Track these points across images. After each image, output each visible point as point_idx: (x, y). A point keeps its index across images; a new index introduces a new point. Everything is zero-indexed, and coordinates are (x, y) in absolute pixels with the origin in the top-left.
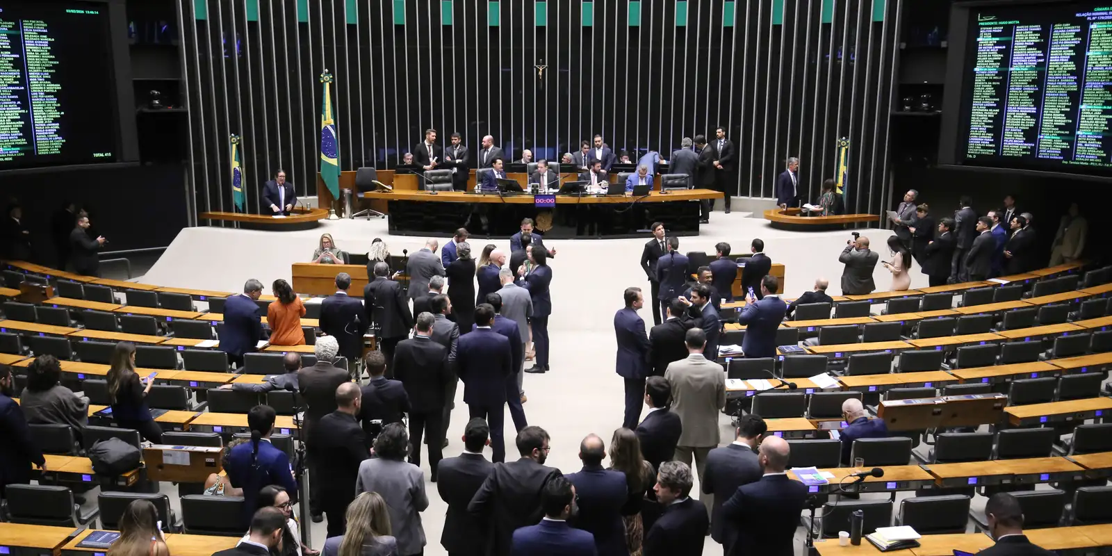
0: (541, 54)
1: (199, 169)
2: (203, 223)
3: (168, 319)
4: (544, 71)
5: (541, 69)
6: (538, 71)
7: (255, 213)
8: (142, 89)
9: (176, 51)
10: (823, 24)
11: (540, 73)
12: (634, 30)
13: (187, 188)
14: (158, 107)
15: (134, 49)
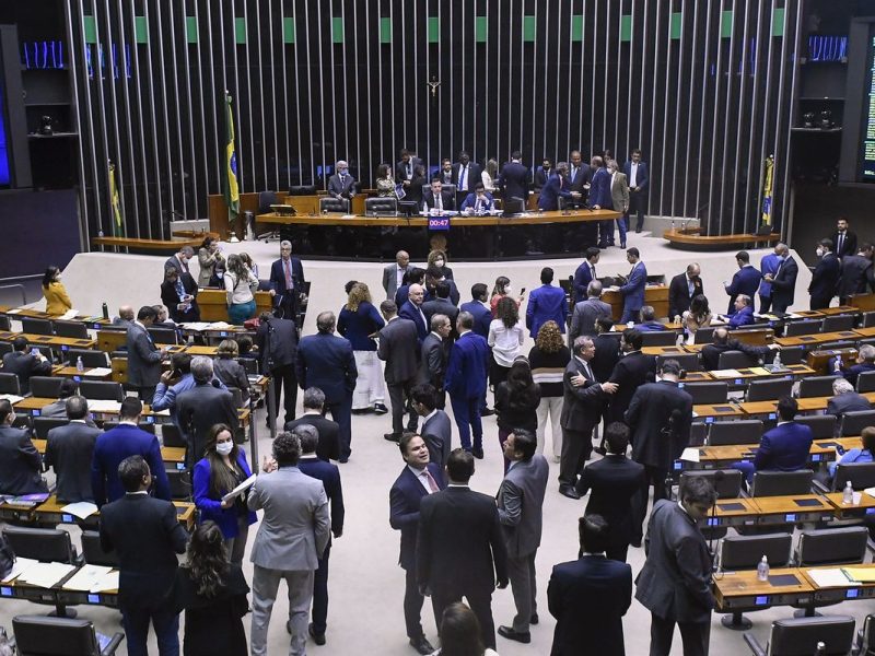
0: (434, 71)
1: (91, 193)
2: (95, 248)
3: (64, 348)
4: (437, 88)
5: (434, 87)
6: (431, 88)
7: (147, 238)
8: (34, 115)
9: (66, 74)
10: (722, 39)
11: (434, 91)
12: (529, 45)
13: (79, 213)
14: (50, 133)
15: (25, 74)
